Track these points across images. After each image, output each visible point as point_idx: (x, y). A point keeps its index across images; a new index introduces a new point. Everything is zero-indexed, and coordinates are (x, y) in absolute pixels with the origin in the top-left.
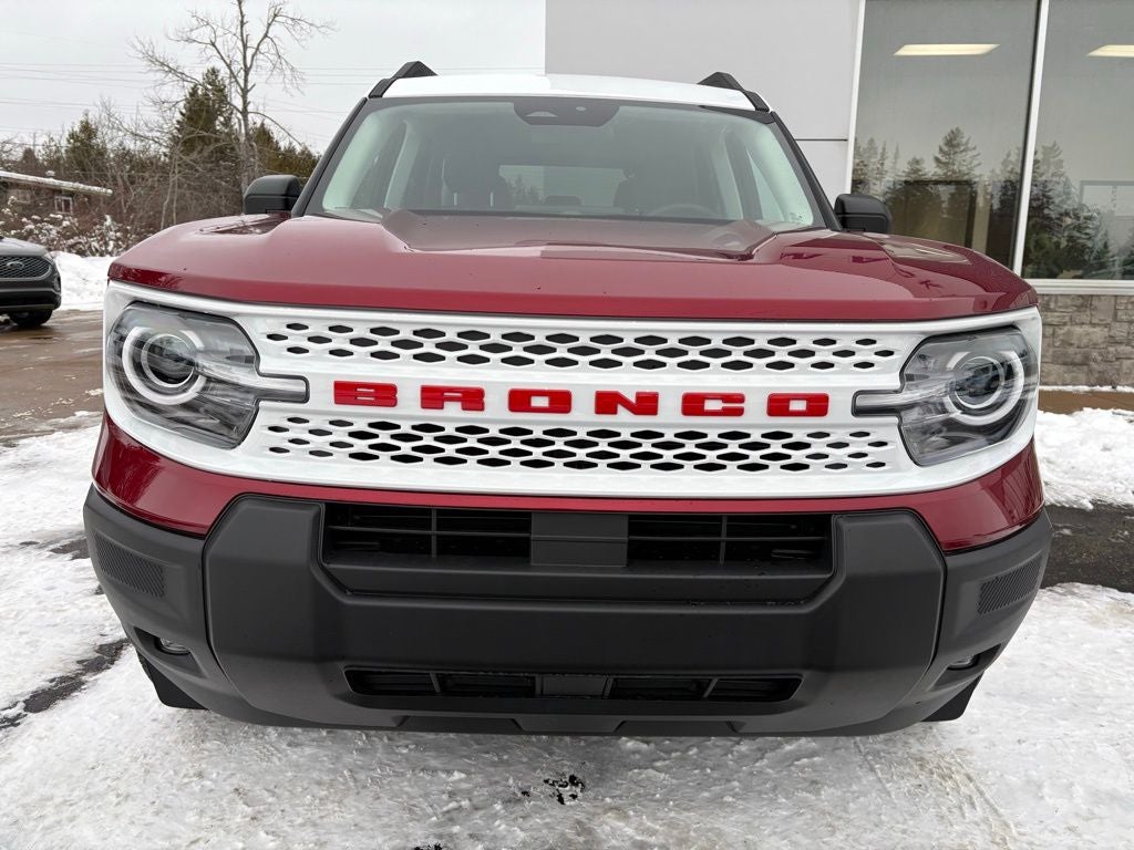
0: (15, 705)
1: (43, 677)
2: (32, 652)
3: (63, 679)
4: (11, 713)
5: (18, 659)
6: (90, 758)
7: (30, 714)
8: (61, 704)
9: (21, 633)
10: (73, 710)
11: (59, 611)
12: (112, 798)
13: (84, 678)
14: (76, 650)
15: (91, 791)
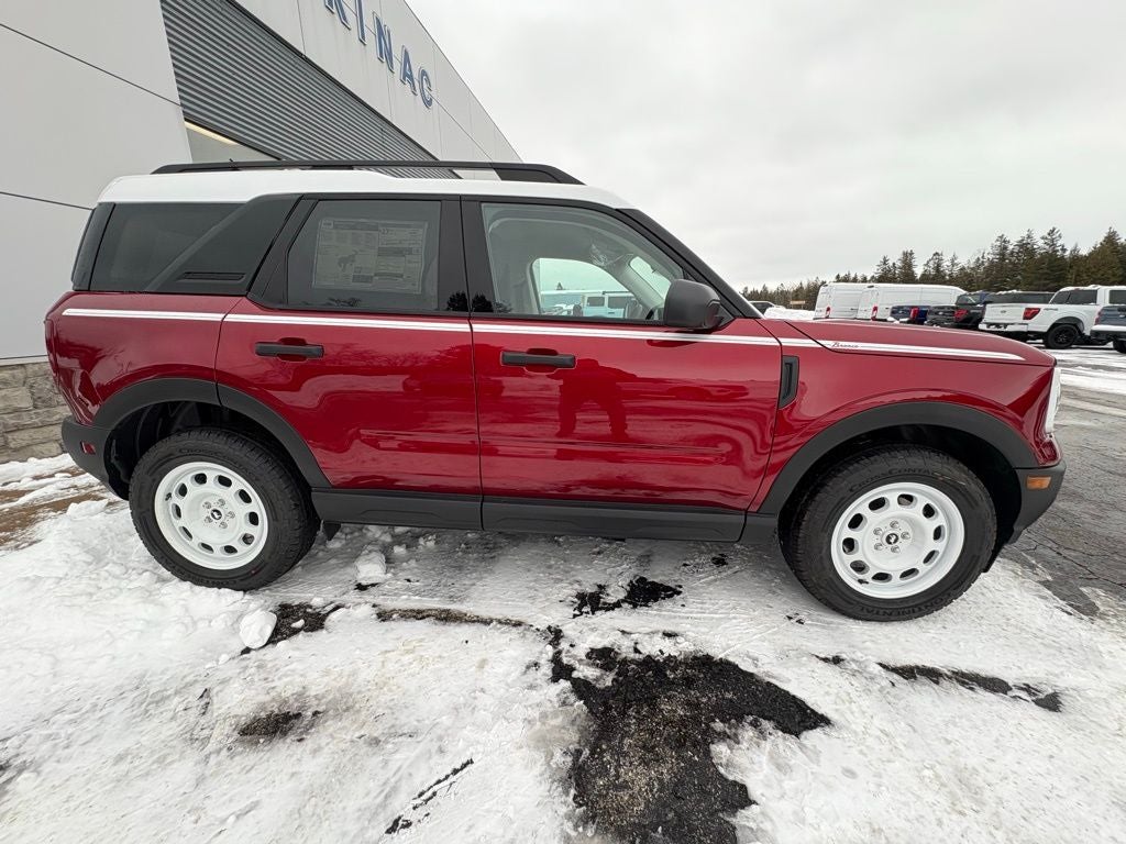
0: (1014, 697)
1: (974, 696)
2: (960, 718)
3: (963, 684)
4: (1023, 694)
5: (979, 723)
6: (1002, 641)
7: (1011, 684)
8: (983, 674)
9: (949, 742)
10: (980, 666)
11: (887, 735)
12: (1012, 621)
13: (949, 673)
14: (926, 691)
15: (1018, 631)
